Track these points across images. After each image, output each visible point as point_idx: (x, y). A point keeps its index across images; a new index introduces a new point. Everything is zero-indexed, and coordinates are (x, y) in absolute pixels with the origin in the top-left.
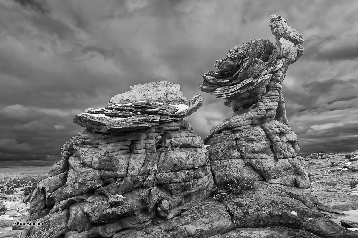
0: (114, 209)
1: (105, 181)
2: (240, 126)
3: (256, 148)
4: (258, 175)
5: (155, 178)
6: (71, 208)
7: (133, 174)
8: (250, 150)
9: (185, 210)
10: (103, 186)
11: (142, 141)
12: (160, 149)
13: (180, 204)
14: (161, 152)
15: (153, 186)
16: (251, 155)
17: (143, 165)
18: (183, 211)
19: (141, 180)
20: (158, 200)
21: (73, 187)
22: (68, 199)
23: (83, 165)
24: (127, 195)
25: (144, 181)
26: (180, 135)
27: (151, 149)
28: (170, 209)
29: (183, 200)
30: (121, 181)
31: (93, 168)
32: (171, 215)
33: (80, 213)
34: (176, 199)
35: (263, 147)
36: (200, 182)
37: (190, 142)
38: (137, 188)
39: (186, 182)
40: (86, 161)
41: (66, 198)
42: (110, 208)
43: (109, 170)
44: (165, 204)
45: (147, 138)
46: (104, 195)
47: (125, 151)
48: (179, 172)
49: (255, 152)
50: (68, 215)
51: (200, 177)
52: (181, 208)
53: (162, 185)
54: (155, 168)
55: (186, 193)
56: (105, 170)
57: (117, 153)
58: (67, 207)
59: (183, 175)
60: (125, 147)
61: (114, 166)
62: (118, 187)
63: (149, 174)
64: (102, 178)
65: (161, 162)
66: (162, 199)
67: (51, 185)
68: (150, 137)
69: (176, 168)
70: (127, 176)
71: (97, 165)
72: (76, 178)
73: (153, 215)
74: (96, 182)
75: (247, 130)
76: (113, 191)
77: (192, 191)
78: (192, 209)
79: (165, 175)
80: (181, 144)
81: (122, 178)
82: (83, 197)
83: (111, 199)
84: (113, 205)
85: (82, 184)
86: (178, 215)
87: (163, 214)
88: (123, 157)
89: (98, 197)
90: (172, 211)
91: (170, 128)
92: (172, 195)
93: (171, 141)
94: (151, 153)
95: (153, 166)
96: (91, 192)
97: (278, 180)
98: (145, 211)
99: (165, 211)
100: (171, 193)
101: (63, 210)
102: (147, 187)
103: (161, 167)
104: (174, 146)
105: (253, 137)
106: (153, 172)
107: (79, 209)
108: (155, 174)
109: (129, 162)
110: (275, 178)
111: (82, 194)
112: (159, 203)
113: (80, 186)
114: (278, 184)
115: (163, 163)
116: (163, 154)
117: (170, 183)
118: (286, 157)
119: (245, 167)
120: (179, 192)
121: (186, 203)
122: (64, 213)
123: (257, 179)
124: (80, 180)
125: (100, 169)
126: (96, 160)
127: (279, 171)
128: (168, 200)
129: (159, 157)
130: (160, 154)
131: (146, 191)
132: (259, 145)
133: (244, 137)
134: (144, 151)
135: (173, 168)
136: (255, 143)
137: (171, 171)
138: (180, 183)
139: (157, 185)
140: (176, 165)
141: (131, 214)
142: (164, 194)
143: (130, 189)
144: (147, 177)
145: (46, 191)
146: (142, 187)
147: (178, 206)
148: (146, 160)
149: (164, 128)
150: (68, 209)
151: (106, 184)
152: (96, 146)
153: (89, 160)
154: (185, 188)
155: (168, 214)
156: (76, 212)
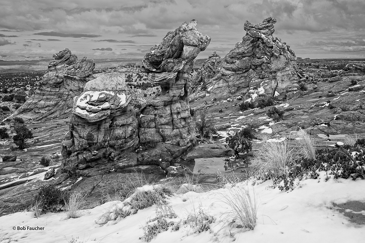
0: (94, 157)
1: (90, 145)
2: (158, 106)
3: (163, 122)
4: (162, 138)
5: (109, 143)
6: (78, 155)
7: (100, 142)
8: (160, 123)
9: (122, 157)
10: (89, 147)
11: (103, 125)
12: (111, 128)
13: (119, 154)
14: (112, 129)
15: (108, 147)
16: (160, 127)
17: (104, 137)
18: (120, 157)
19: (103, 144)
20: (110, 153)
21: (78, 147)
22: (77, 152)
23: (80, 137)
24: (98, 150)
25: (104, 145)
26: (121, 119)
27: (107, 129)
28: (115, 157)
29: (121, 153)
30: (95, 145)
31: (85, 139)
32: (115, 159)
33: (82, 158)
34: (117, 152)
35: (167, 121)
36: (128, 144)
37: (125, 123)
38: (102, 148)
39: (121, 145)
40: (81, 135)
41: (76, 152)
42: (93, 156)
43: (91, 140)
44: (113, 155)
45: (105, 123)
46: (90, 151)
47: (96, 130)
48: (118, 140)
49: (162, 124)
50: (78, 158)
51: (128, 142)
52: (119, 156)
53: (112, 146)
54: (109, 139)
55: (122, 149)
56: (89, 140)
57: (93, 132)
58: (77, 155)
59: (120, 142)
60: (96, 128)
61: (92, 139)
62: (95, 148)
63: (106, 142)
64: (88, 144)
65: (111, 135)
66: (112, 152)
67: (69, 145)
68: (106, 122)
69: (117, 138)
70: (97, 143)
71: (86, 138)
72: (79, 143)
73: (108, 159)
74: (87, 145)
75: (161, 109)
76: (93, 149)
77: (124, 148)
78: (125, 157)
79: (112, 142)
80: (121, 125)
81: (96, 143)
82: (82, 151)
83: (93, 153)
84: (94, 155)
85: (82, 146)
86: (118, 159)
87: (111, 159)
88: (96, 133)
89: (88, 152)
90: (116, 157)
91: (116, 115)
92: (116, 151)
93: (116, 123)
94: (107, 131)
95: (108, 138)
96: (85, 149)
97: (169, 142)
98: (105, 157)
99: (112, 158)
100: (115, 149)
101: (76, 156)
102: (105, 148)
103: (111, 138)
104: (117, 126)
105: (163, 115)
106: (108, 141)
107: (82, 156)
108: (108, 142)
109: (98, 136)
110: (168, 140)
111: (82, 150)
112: (110, 154)
113: (81, 147)
114: (170, 144)
115: (112, 136)
116: (112, 131)
117: (115, 145)
118: (177, 128)
119: (156, 134)
120: (118, 149)
121: (122, 154)
122: (76, 157)
123: (161, 141)
124: (81, 144)
125: (87, 140)
126: (85, 135)
127: (171, 137)
128: (114, 153)
129: (111, 132)
130: (111, 131)
131: (105, 149)
132: (165, 120)
133: (158, 114)
134: (104, 129)
135: (116, 138)
136: (163, 119)
137: (115, 140)
138: (119, 145)
139: (109, 146)
140: (117, 137)
141: (99, 159)
142: (112, 150)
143: (99, 148)
144: (105, 143)
145: (67, 148)
146: (103, 148)
147: (118, 155)
148: (105, 135)
149: (113, 116)
150: (78, 156)
151: (90, 146)
152: (84, 127)
153: (83, 135)
154: (121, 148)
155: (114, 159)
156: (81, 157)
